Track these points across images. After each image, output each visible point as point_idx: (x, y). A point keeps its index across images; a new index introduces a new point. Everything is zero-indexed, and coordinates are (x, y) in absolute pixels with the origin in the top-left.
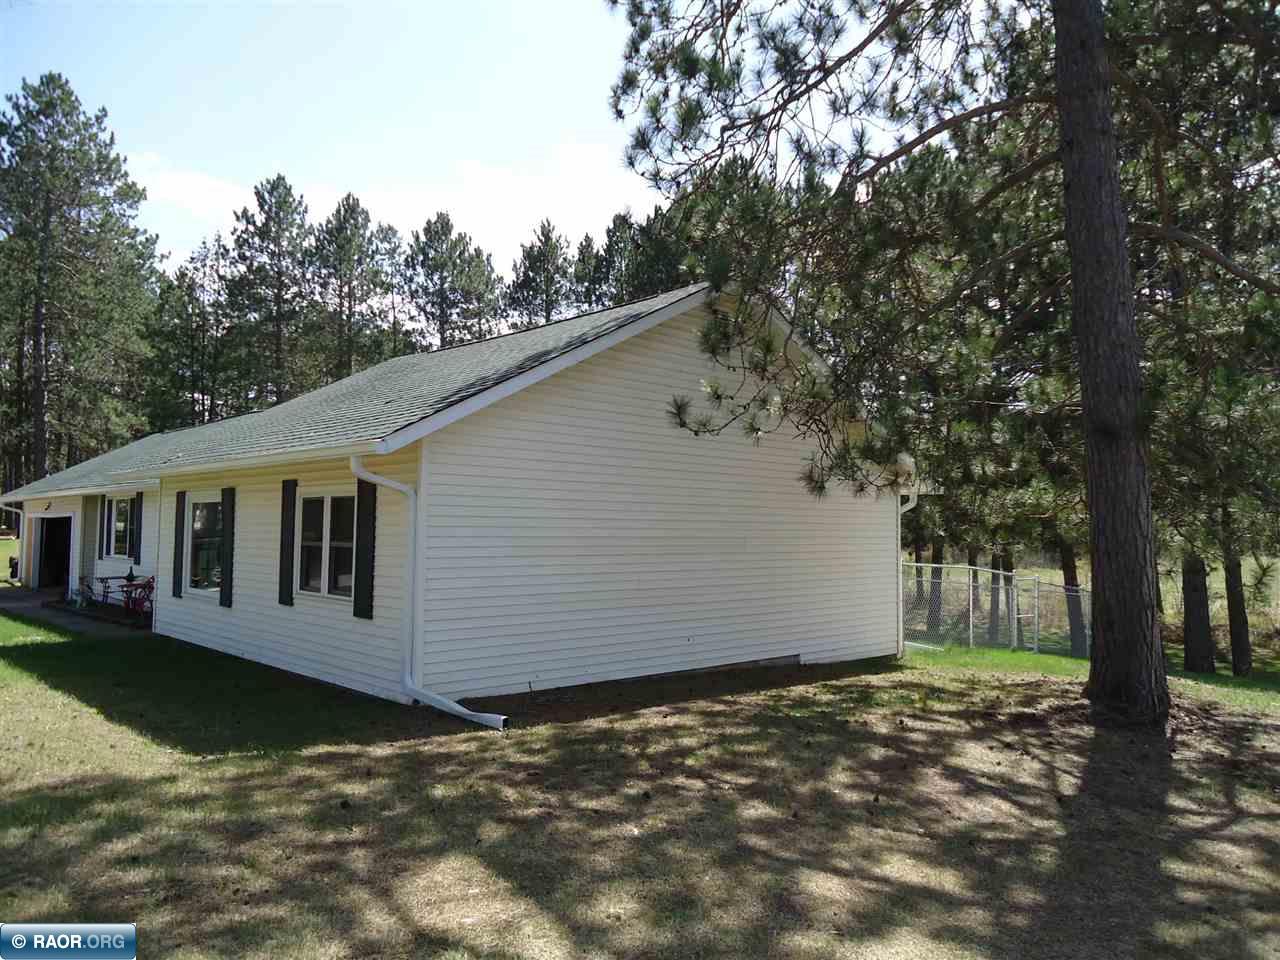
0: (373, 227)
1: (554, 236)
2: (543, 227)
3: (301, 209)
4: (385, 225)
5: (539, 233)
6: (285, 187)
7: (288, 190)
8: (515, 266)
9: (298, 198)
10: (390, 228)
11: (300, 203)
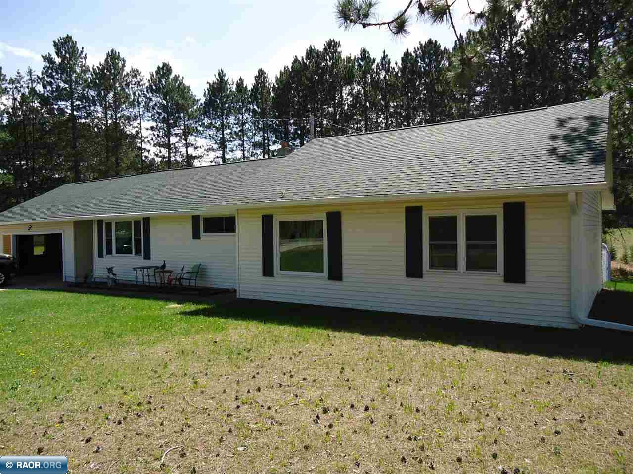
0: (127, 69)
1: (226, 78)
2: (219, 74)
3: (83, 56)
4: (134, 68)
5: (217, 77)
6: (73, 42)
7: (74, 45)
8: (205, 93)
9: (80, 49)
10: (137, 71)
11: (82, 52)
